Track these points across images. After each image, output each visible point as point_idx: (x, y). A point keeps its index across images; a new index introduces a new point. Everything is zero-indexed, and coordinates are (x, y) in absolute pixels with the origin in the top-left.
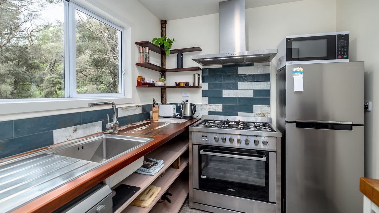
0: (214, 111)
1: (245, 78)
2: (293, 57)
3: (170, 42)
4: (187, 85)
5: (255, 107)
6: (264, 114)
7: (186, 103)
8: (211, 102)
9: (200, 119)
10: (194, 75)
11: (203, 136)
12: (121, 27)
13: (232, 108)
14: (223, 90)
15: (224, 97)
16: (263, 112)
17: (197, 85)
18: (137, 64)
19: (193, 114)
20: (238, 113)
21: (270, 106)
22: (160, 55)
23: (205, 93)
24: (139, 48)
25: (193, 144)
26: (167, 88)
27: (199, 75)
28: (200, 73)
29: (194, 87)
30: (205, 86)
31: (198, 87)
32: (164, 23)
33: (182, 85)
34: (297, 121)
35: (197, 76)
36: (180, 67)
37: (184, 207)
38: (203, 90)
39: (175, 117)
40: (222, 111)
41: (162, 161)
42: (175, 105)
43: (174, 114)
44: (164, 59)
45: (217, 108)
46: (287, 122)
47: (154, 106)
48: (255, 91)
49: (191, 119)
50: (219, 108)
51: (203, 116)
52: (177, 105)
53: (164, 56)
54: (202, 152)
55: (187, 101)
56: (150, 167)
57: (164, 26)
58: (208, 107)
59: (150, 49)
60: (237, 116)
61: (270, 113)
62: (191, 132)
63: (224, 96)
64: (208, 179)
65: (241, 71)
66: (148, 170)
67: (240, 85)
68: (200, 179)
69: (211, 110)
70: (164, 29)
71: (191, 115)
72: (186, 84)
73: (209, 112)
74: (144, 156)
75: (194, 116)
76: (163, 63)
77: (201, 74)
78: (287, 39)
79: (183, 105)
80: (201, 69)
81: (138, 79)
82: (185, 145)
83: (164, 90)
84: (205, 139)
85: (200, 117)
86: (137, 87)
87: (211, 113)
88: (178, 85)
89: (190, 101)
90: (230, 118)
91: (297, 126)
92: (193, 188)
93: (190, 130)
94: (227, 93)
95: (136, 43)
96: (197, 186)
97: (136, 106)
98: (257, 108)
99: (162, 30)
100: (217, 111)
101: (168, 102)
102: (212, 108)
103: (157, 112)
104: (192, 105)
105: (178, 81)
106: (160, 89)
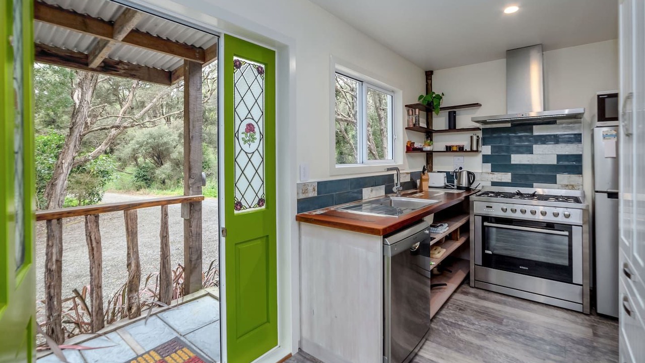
0: (499, 181)
1: (543, 140)
2: (607, 116)
3: (439, 98)
4: (461, 149)
5: (560, 177)
6: (573, 186)
7: (460, 171)
8: (494, 169)
9: (480, 191)
10: (472, 137)
11: (487, 207)
12: (393, 91)
13: (525, 177)
14: (512, 155)
15: (514, 163)
16: (572, 183)
17: (475, 148)
18: (406, 128)
19: (470, 183)
20: (534, 184)
21: (582, 176)
22: (425, 113)
23: (486, 159)
24: (408, 111)
25: (475, 215)
26: (433, 153)
27: (478, 137)
28: (480, 134)
29: (472, 151)
30: (487, 150)
31: (477, 151)
32: (429, 74)
33: (455, 149)
34: (609, 191)
35: (475, 138)
36: (452, 127)
37: (463, 286)
38: (483, 156)
39: (445, 187)
40: (510, 181)
41: (447, 225)
42: (445, 173)
43: (445, 183)
44: (430, 117)
45: (503, 178)
46: (597, 192)
47: (424, 174)
48: (560, 157)
49: (468, 189)
50: (507, 177)
51: (483, 187)
52: (448, 173)
53: (429, 113)
54: (486, 224)
55: (461, 168)
56: (438, 227)
57: (430, 78)
58: (491, 176)
59: (420, 110)
60: (533, 187)
61: (582, 185)
62: (473, 202)
63: (512, 163)
64: (493, 254)
65: (538, 131)
66: (436, 229)
67: (537, 148)
68: (484, 255)
69: (495, 180)
70: (429, 82)
71: (468, 185)
72: (459, 148)
73: (492, 182)
74: (433, 214)
75: (473, 187)
76: (429, 122)
77: (481, 136)
78: (598, 96)
79: (458, 173)
80: (480, 129)
81: (407, 144)
82: (465, 216)
83: (429, 156)
84: (490, 210)
85: (479, 188)
86: (406, 152)
87: (494, 184)
88: (449, 149)
89: (466, 169)
90: (524, 190)
91: (609, 197)
92: (475, 265)
93: (471, 200)
94: (517, 159)
95: (406, 106)
96: (480, 262)
97: (406, 173)
98: (562, 178)
99: (427, 82)
100: (503, 181)
101: (434, 170)
102: (497, 178)
103: (427, 180)
104: (469, 173)
105: (449, 144)
106: (425, 154)
